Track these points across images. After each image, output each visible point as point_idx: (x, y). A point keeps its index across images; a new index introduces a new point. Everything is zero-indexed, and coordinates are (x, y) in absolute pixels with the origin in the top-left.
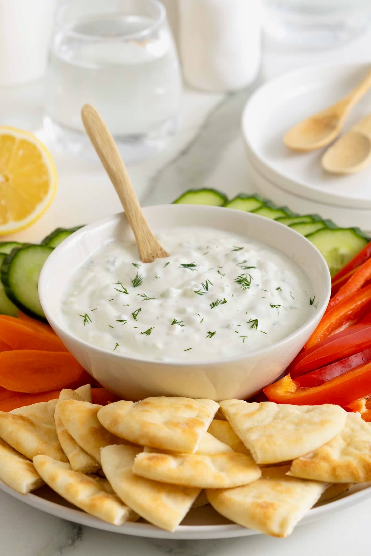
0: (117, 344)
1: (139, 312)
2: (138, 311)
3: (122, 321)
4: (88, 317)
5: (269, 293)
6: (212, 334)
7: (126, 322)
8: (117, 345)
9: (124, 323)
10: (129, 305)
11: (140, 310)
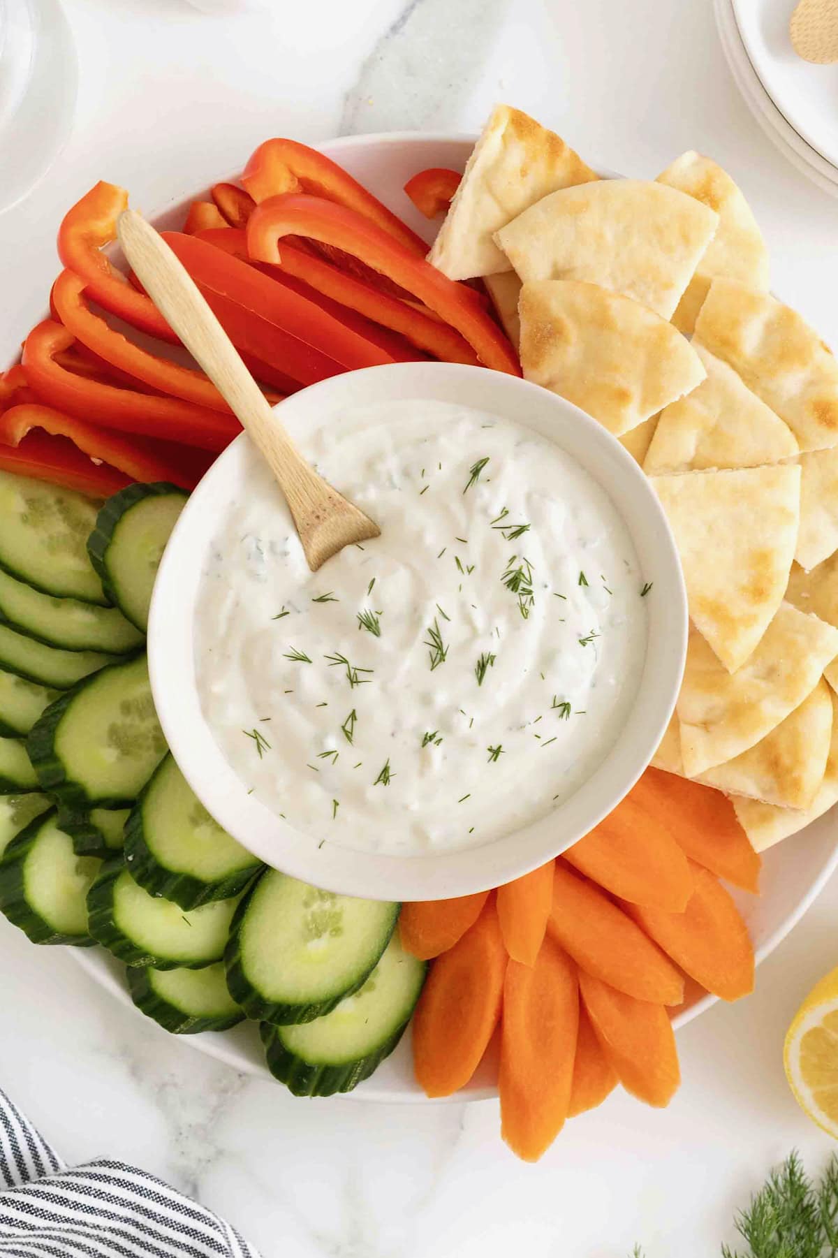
0: (334, 801)
1: (354, 722)
2: (351, 719)
3: (329, 753)
4: (262, 738)
5: (568, 603)
6: (496, 752)
7: (338, 755)
8: (336, 804)
9: (334, 757)
10: (326, 704)
11: (353, 716)
